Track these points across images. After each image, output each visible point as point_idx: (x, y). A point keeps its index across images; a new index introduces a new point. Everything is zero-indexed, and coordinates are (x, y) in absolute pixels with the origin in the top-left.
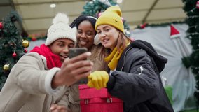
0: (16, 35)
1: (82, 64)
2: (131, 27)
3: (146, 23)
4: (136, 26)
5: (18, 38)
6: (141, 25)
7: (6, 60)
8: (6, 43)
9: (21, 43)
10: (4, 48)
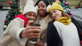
0: (17, 8)
1: (37, 30)
2: (72, 7)
3: (80, 6)
4: (75, 7)
5: (18, 9)
6: (77, 7)
7: (12, 18)
8: (13, 11)
9: (19, 12)
10: (12, 13)
